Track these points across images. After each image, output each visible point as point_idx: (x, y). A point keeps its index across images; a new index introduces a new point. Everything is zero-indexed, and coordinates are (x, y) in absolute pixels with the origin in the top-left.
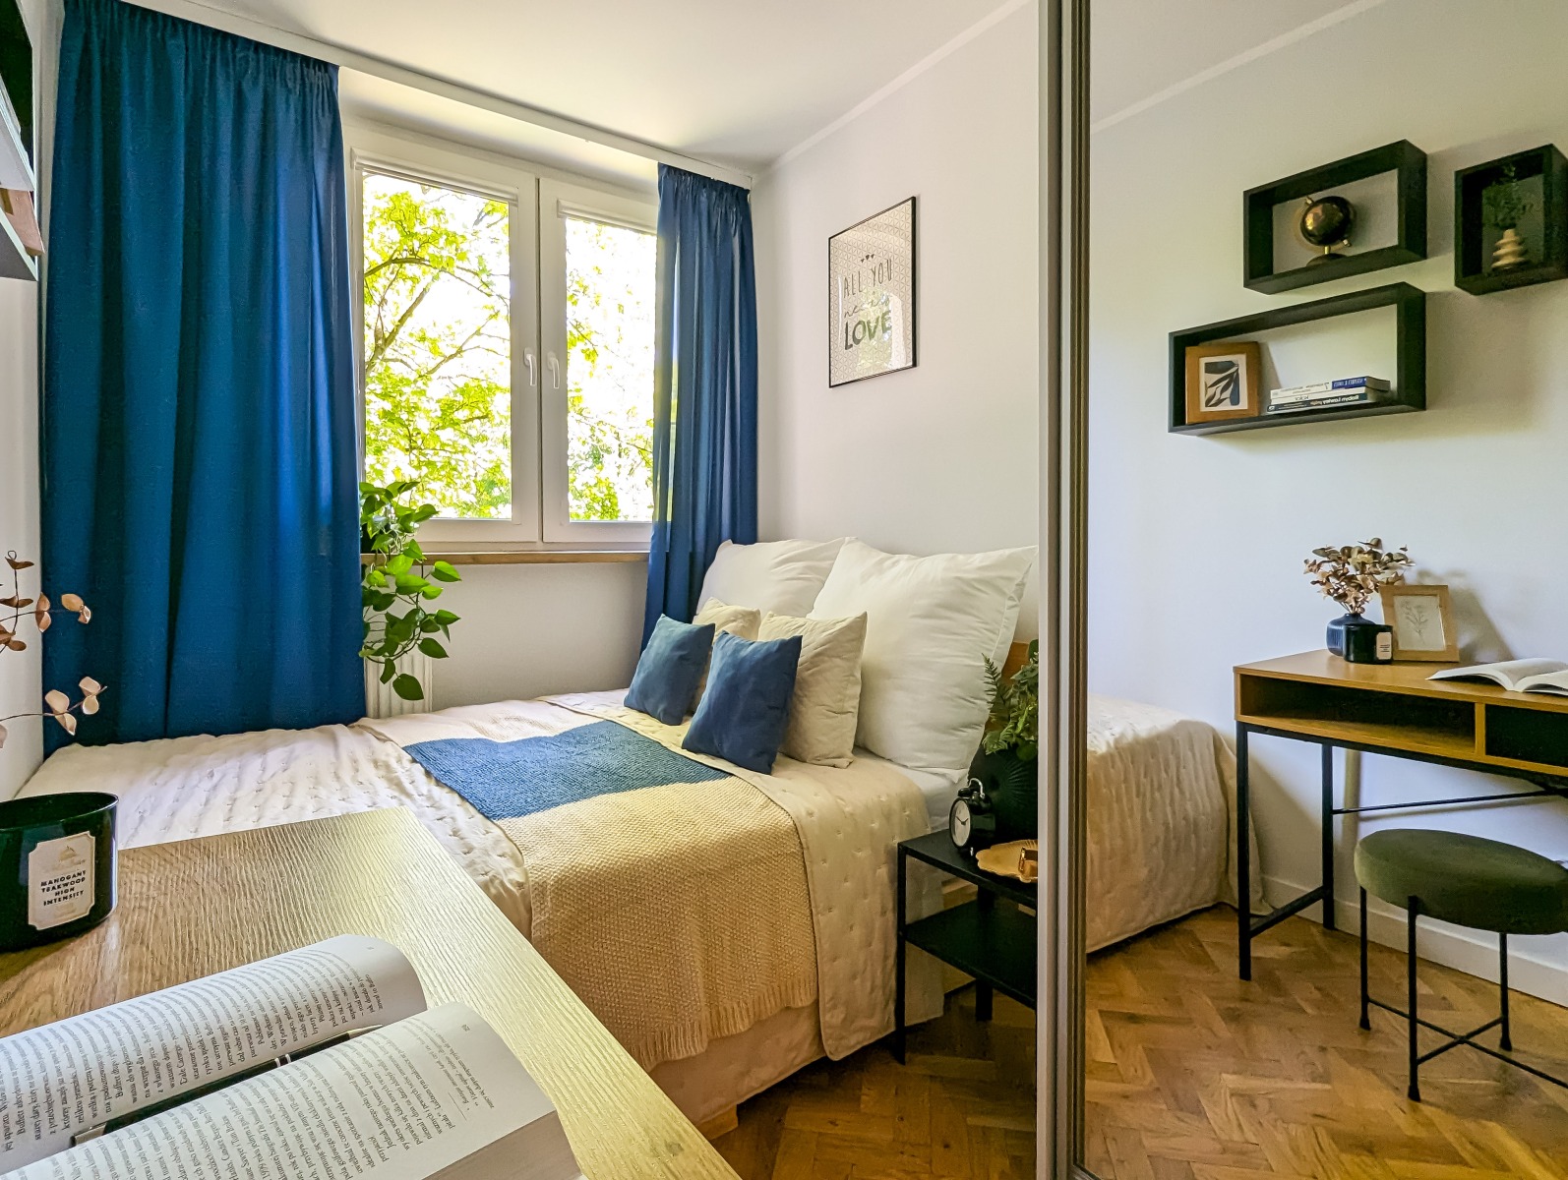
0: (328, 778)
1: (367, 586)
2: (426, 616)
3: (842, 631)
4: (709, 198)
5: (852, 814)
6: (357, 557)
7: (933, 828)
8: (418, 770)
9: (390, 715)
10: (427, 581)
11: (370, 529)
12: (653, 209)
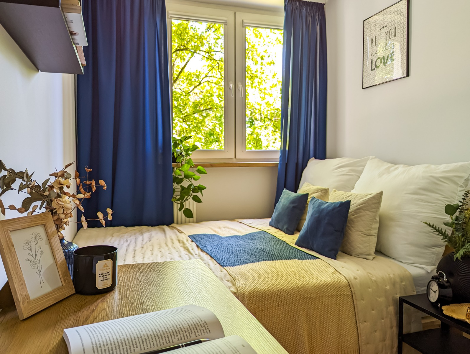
0: (164, 245)
1: (174, 175)
2: (195, 187)
3: (370, 199)
4: (306, 10)
5: (375, 281)
6: (171, 164)
7: (417, 292)
8: (194, 245)
9: (181, 223)
10: (195, 173)
11: (175, 154)
12: (281, 19)
